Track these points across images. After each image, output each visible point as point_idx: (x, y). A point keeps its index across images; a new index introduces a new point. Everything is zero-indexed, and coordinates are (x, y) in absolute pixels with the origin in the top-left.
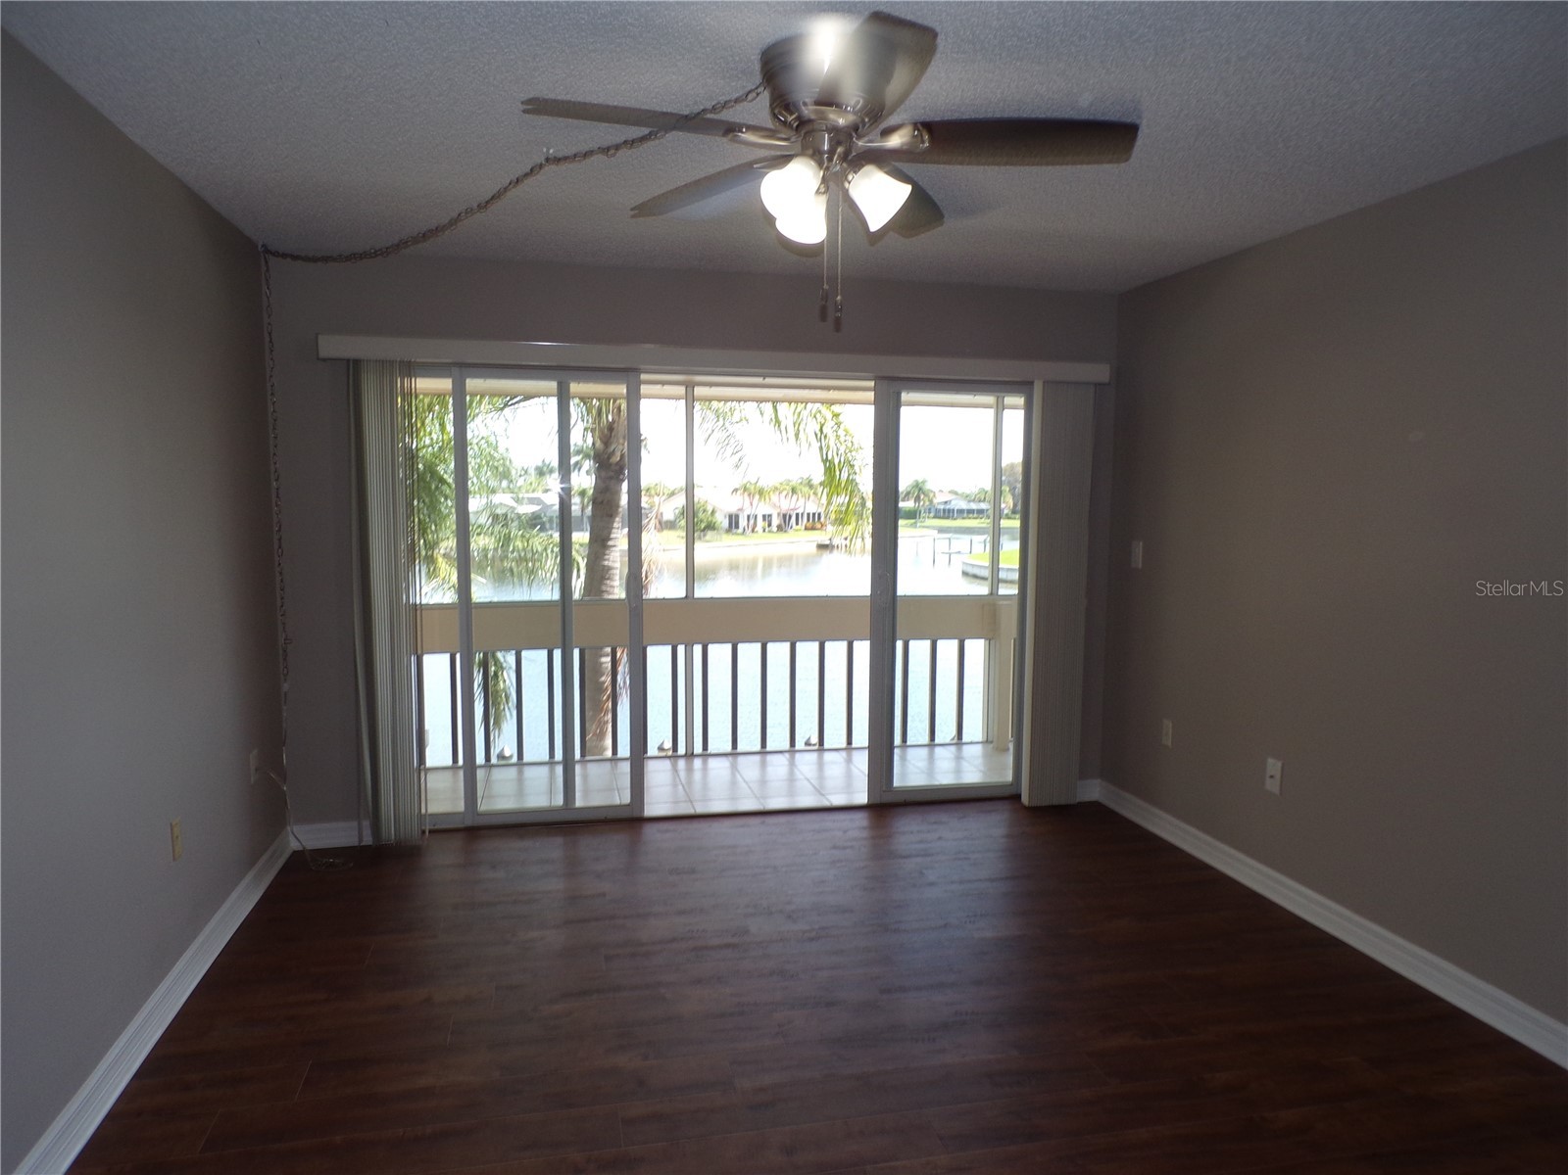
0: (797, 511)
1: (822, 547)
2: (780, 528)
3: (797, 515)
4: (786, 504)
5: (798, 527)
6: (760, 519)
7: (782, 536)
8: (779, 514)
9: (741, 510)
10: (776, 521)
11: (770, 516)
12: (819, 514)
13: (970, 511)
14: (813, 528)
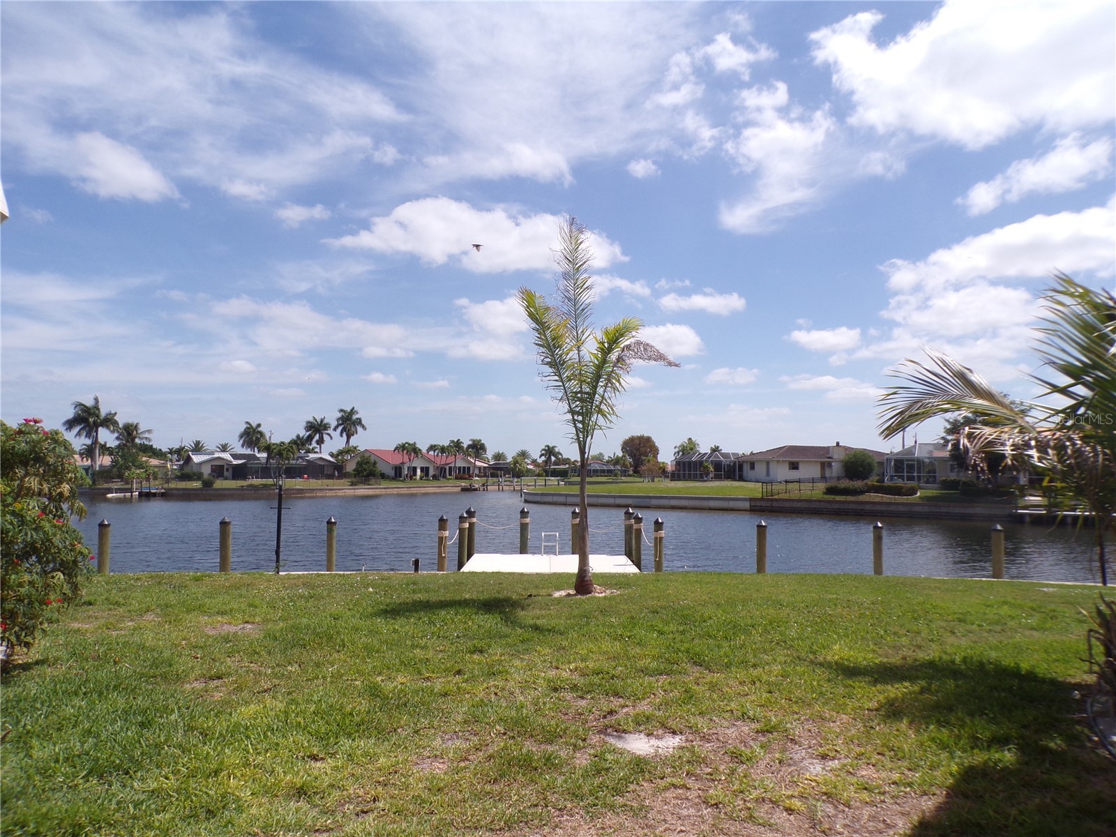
0: (450, 465)
1: (464, 490)
2: (435, 477)
3: (450, 468)
4: (442, 460)
5: (450, 477)
6: (419, 471)
7: (436, 483)
8: (434, 466)
9: (403, 463)
10: (431, 472)
11: (427, 469)
12: (469, 468)
13: (603, 471)
14: (462, 478)
